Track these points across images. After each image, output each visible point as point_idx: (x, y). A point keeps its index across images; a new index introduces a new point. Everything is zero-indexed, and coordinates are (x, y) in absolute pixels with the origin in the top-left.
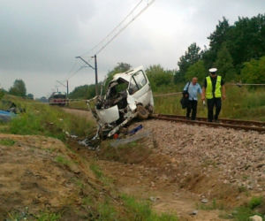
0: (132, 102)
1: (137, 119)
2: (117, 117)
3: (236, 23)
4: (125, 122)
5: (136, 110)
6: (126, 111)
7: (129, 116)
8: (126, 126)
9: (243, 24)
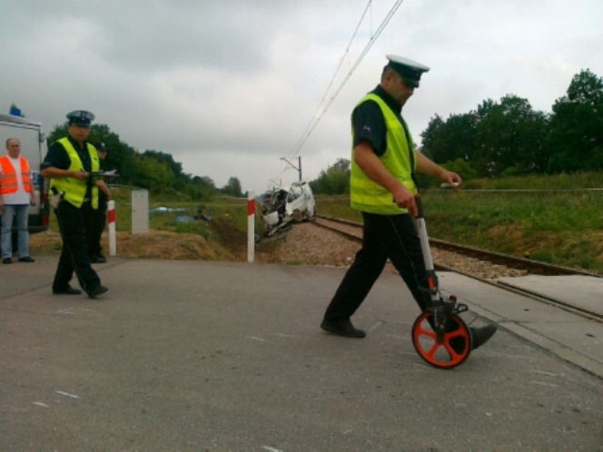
0: (290, 209)
1: (293, 222)
2: (277, 220)
3: (448, 120)
4: (282, 225)
5: (292, 215)
6: (284, 216)
7: (286, 219)
8: (283, 227)
9: (455, 121)
